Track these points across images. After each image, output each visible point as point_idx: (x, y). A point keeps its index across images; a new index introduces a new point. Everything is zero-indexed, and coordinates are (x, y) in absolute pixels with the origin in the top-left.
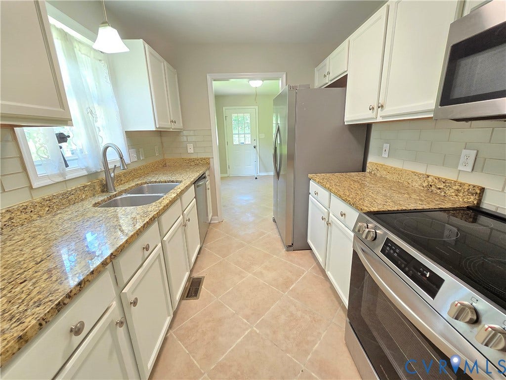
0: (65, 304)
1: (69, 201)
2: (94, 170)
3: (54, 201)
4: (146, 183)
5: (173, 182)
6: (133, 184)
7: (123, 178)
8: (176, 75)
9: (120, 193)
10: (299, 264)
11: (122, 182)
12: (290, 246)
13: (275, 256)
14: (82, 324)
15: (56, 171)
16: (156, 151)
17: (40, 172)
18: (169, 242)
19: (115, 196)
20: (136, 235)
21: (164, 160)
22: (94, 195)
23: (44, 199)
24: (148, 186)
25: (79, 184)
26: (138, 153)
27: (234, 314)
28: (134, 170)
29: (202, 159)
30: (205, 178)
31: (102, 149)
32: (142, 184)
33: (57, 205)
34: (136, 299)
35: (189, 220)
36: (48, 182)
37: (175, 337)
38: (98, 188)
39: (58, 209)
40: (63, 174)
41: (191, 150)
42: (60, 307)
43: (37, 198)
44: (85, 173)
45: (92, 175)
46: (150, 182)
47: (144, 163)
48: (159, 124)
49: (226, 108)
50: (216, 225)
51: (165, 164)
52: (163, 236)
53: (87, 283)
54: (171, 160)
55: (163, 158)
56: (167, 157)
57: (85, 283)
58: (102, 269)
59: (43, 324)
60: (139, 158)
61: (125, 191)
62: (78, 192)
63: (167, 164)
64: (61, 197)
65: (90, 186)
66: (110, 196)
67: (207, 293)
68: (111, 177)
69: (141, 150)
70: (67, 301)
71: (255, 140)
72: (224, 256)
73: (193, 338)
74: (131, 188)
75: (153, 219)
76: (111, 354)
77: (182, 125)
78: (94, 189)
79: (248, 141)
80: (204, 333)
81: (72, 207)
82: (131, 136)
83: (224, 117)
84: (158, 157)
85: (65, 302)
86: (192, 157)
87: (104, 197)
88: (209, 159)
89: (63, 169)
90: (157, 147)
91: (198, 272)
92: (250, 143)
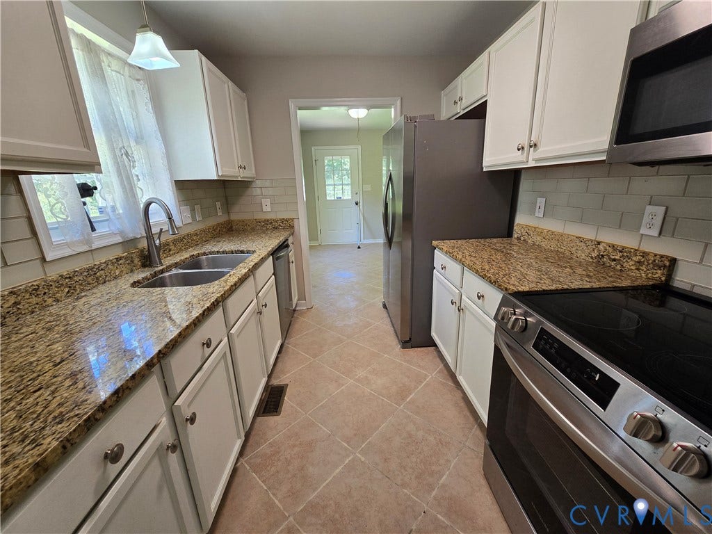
0: (97, 420)
1: (97, 278)
2: (131, 236)
3: (76, 278)
4: (205, 254)
5: (242, 252)
6: (187, 256)
7: (172, 247)
8: (246, 102)
9: (169, 268)
10: (419, 366)
11: (171, 253)
12: (406, 343)
13: (385, 355)
14: (121, 448)
15: (78, 237)
16: (218, 208)
17: (56, 238)
18: (238, 336)
19: (162, 272)
20: (193, 325)
21: (230, 222)
22: (132, 271)
23: (62, 276)
24: (207, 258)
25: (111, 255)
26: (193, 210)
27: (330, 436)
28: (188, 235)
29: (282, 221)
30: (287, 246)
31: (142, 206)
32: (199, 255)
33: (81, 285)
34: (194, 414)
35: (266, 305)
36: (68, 252)
37: (248, 468)
38: (137, 261)
39: (83, 290)
40: (88, 242)
42: (91, 423)
43: (53, 274)
44: (119, 239)
45: (129, 243)
46: (211, 253)
47: (202, 226)
48: (222, 171)
49: (316, 148)
50: (303, 313)
51: (232, 227)
52: (229, 327)
53: (127, 391)
54: (240, 221)
55: (227, 219)
56: (234, 217)
57: (123, 391)
58: (147, 372)
59: (68, 447)
60: (194, 218)
61: (176, 265)
62: (110, 266)
63: (234, 227)
64: (86, 274)
65: (126, 258)
66: (155, 273)
67: (292, 407)
68: (156, 246)
69: (197, 207)
70: (99, 415)
71: (357, 194)
72: (315, 356)
73: (273, 469)
74: (183, 261)
75: (215, 304)
76: (160, 489)
77: (254, 172)
78: (132, 262)
79: (347, 195)
80: (288, 462)
81: (101, 288)
82: (182, 186)
83: (314, 161)
84: (220, 217)
85: (97, 417)
86: (268, 218)
87: (146, 273)
88: (293, 219)
89: (88, 235)
90: (219, 203)
91: (279, 377)
92: (350, 197)
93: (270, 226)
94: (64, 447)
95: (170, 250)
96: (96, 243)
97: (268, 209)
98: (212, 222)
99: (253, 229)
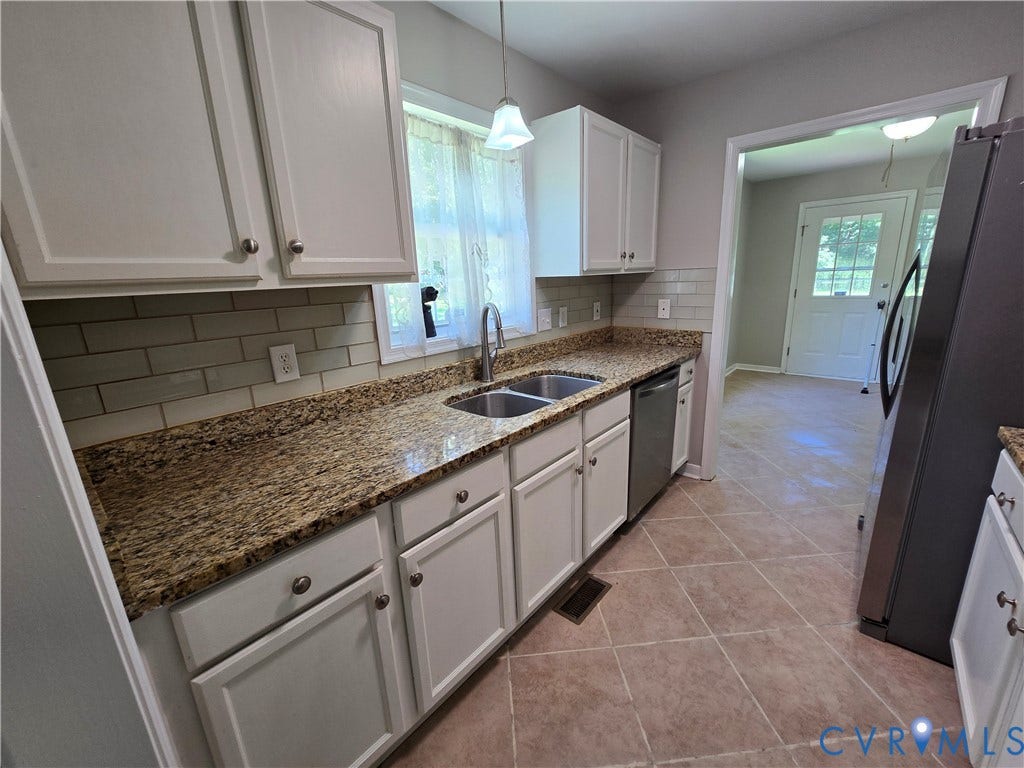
0: (287, 545)
1: (423, 387)
2: (466, 344)
3: (404, 385)
4: (549, 372)
5: (592, 377)
6: (527, 372)
7: (516, 359)
8: (658, 157)
9: (498, 385)
11: (513, 366)
12: (875, 623)
13: (809, 625)
14: (308, 582)
15: (414, 343)
16: (595, 311)
17: (395, 343)
18: (526, 496)
19: (488, 389)
21: (610, 330)
22: (461, 383)
23: (391, 381)
24: (548, 378)
25: (442, 364)
26: (555, 314)
27: (629, 703)
28: (541, 346)
29: (684, 334)
30: (675, 375)
31: (482, 309)
32: (542, 373)
33: (407, 391)
35: (594, 462)
36: (402, 357)
38: (469, 372)
39: (407, 396)
40: (422, 348)
41: (664, 313)
42: (280, 548)
43: (385, 379)
44: (455, 347)
45: (465, 351)
46: (557, 372)
47: (565, 334)
48: (589, 265)
49: (807, 204)
50: (691, 483)
51: (612, 337)
52: (513, 481)
53: (329, 527)
54: (624, 329)
55: (608, 324)
56: (619, 322)
57: (324, 526)
58: (359, 513)
59: (253, 562)
60: (555, 324)
61: (508, 383)
62: (439, 375)
63: (616, 337)
64: (413, 380)
65: (458, 368)
66: (479, 389)
67: (601, 622)
68: (490, 357)
69: (563, 310)
70: (291, 542)
71: (885, 286)
72: (674, 561)
73: (533, 693)
74: (519, 379)
75: (487, 449)
76: (362, 640)
77: (653, 259)
78: (464, 372)
79: (862, 290)
80: (554, 700)
81: (425, 396)
82: (546, 285)
83: (799, 230)
84: (598, 322)
85: (289, 543)
86: (665, 328)
87: (468, 388)
88: (701, 334)
89: (423, 341)
90: (598, 304)
91: (605, 570)
92: (866, 293)
93: (663, 341)
94: (249, 560)
95: (513, 363)
96: (429, 350)
97: (665, 315)
98: (583, 328)
99: (639, 343)
